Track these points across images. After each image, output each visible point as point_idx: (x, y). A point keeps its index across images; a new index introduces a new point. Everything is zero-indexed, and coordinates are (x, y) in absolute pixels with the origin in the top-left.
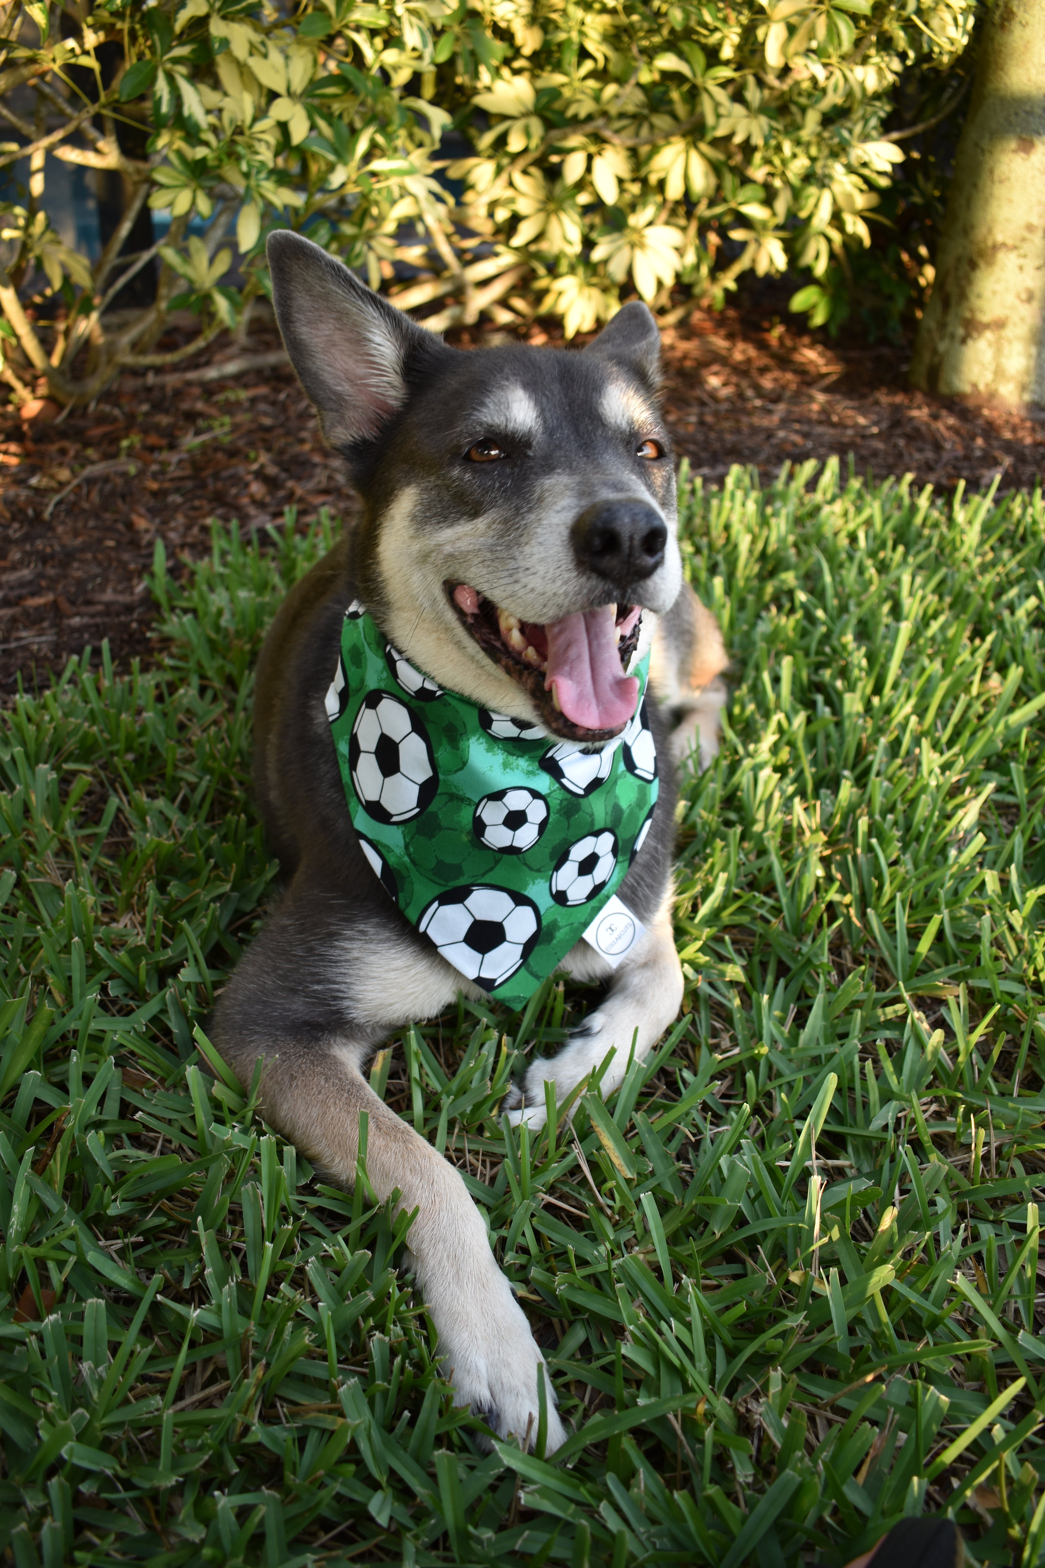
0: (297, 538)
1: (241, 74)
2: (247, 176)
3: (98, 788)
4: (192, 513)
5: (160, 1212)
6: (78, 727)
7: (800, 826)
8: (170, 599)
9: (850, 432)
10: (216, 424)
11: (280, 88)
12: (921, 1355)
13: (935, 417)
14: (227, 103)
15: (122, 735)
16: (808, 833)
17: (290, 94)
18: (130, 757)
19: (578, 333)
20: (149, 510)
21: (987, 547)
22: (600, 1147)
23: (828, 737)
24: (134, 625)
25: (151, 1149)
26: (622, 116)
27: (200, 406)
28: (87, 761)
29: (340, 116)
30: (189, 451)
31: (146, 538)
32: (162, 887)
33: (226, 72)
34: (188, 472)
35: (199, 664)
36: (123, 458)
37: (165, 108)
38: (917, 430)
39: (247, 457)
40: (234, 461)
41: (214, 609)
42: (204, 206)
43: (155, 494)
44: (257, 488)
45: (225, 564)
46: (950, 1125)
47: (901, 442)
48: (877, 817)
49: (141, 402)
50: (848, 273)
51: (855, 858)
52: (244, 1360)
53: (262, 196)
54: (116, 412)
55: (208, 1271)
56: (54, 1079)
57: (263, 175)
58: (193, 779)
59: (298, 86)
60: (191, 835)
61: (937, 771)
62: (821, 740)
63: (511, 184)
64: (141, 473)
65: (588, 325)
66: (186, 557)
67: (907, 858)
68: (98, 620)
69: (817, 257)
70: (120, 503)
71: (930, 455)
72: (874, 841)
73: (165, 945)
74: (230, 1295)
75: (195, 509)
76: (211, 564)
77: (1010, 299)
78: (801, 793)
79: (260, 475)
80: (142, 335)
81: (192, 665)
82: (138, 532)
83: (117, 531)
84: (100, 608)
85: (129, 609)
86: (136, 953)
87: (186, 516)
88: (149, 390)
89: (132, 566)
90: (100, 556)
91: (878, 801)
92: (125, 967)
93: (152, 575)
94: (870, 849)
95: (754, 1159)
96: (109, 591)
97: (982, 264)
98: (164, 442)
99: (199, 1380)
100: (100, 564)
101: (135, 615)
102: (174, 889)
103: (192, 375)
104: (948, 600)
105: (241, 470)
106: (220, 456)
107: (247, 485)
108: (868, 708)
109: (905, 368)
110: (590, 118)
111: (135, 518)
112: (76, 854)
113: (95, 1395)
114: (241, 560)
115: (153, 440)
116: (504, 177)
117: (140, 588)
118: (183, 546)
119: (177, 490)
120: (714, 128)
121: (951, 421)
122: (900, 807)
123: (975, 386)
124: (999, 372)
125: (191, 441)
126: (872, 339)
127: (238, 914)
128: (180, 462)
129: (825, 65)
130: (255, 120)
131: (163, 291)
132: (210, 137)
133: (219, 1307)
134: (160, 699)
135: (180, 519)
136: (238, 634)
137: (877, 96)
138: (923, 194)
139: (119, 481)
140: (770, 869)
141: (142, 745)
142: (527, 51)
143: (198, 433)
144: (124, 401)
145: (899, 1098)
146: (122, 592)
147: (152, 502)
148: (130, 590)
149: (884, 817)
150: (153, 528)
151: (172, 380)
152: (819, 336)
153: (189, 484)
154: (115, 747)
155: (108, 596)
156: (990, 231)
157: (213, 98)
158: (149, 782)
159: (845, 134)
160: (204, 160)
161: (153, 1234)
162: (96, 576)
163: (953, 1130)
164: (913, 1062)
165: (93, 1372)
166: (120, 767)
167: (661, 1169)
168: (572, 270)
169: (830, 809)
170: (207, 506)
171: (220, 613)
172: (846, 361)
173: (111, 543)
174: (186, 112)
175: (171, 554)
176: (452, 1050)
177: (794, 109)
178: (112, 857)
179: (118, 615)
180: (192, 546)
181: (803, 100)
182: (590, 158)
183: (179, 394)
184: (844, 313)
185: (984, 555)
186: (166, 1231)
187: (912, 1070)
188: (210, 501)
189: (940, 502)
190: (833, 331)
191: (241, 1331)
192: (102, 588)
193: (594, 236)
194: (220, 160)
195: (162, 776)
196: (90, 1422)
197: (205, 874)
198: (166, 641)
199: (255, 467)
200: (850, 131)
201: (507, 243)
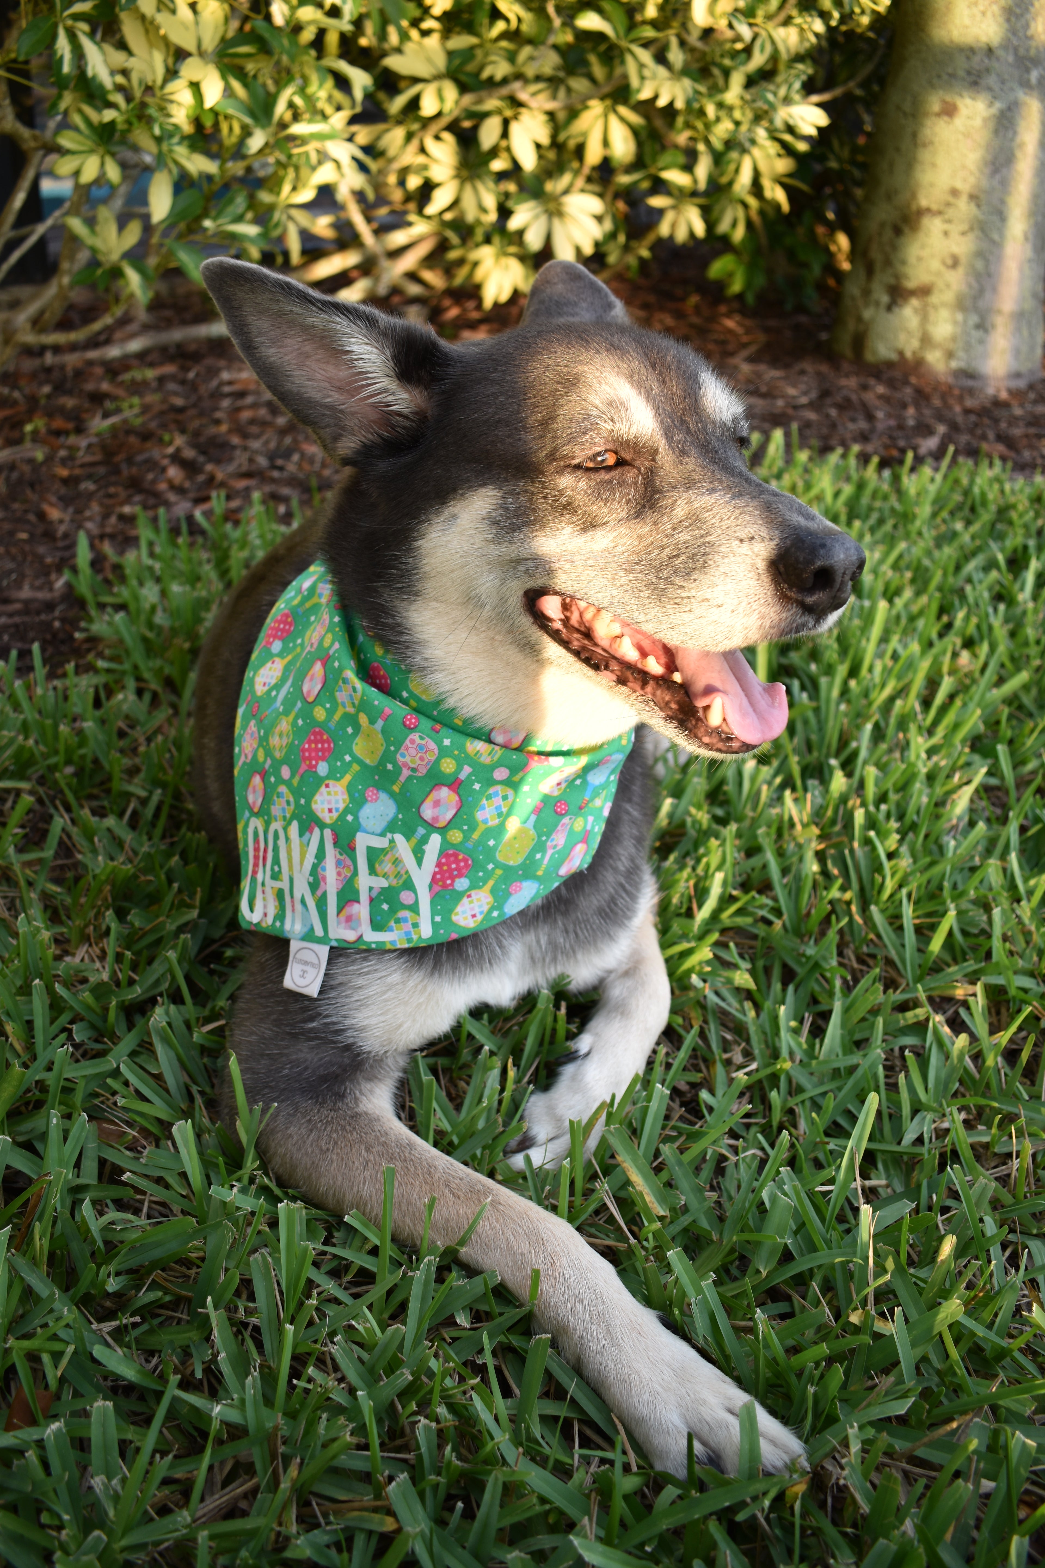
0: (229, 526)
1: (147, 31)
2: (159, 140)
3: (37, 807)
4: (108, 501)
5: (154, 1286)
6: (12, 741)
7: (791, 819)
8: (95, 594)
9: (780, 403)
10: (125, 405)
11: (190, 46)
12: (998, 1395)
13: (865, 387)
14: (132, 63)
15: (61, 747)
16: (799, 827)
17: (201, 54)
18: (69, 770)
19: (496, 305)
20: (61, 499)
21: (938, 520)
22: (628, 1183)
23: (806, 722)
24: (57, 624)
25: (137, 1212)
26: (538, 78)
27: (105, 386)
28: (22, 777)
29: (255, 77)
30: (98, 435)
31: (62, 529)
32: (121, 915)
33: (130, 30)
34: (98, 457)
35: (136, 667)
36: (28, 444)
37: (66, 68)
38: (848, 400)
39: (161, 440)
40: (148, 444)
41: (147, 606)
42: (113, 173)
43: (65, 481)
44: (174, 473)
45: (152, 555)
46: (981, 1134)
47: (833, 412)
48: (872, 808)
49: (41, 384)
50: (764, 240)
51: (852, 851)
52: (273, 1456)
53: (176, 163)
54: (16, 394)
55: (222, 1355)
56: (20, 1139)
57: (176, 140)
58: (143, 794)
59: (210, 43)
60: (149, 855)
61: (924, 756)
62: (799, 726)
63: (423, 150)
64: (49, 459)
65: (504, 297)
66: (107, 548)
67: (904, 849)
68: (17, 619)
69: (734, 224)
70: (29, 492)
71: (863, 424)
72: (872, 834)
73: (131, 982)
74: (254, 1387)
75: (110, 496)
76: (139, 557)
77: (935, 265)
78: (788, 783)
79: (177, 458)
80: (42, 313)
81: (127, 666)
82: (51, 523)
83: (28, 522)
84: (18, 606)
85: (49, 606)
86: (101, 991)
87: (101, 504)
88: (48, 370)
89: (49, 560)
90: (14, 550)
91: (871, 790)
92: (89, 1008)
93: (74, 570)
94: (868, 842)
95: (795, 1188)
96: (26, 587)
97: (906, 230)
98: (70, 426)
99: (219, 1478)
100: (13, 559)
101: (57, 613)
102: (136, 918)
103: (92, 354)
104: (908, 575)
105: (156, 453)
106: (132, 439)
107: (164, 470)
108: (845, 691)
109: (824, 336)
110: (505, 81)
111: (46, 507)
112: (23, 883)
113: (111, 1513)
114: (170, 551)
115: (59, 423)
116: (415, 144)
117: (59, 584)
118: (102, 537)
119: (89, 477)
120: (638, 91)
121: (881, 389)
122: (893, 797)
123: (901, 353)
124: (926, 340)
125: (99, 424)
126: (789, 306)
127: (208, 942)
128: (90, 446)
129: (751, 25)
130: (165, 81)
131: (65, 265)
132: (118, 98)
133: (243, 1401)
134: (97, 704)
135: (95, 508)
136: (174, 631)
137: (799, 58)
138: (839, 159)
139: (26, 468)
140: (765, 866)
141: (83, 757)
142: (437, 11)
143: (106, 415)
144: (23, 383)
145: (929, 1109)
146: (40, 588)
147: (63, 491)
148: (50, 586)
149: (877, 808)
150: (67, 518)
151: (72, 360)
152: (735, 305)
153: (102, 470)
154: (53, 760)
155: (26, 593)
156: (914, 196)
157: (119, 58)
158: (91, 797)
159: (770, 97)
160: (113, 123)
161: (148, 1312)
162: (11, 572)
163: (986, 1139)
164: (938, 1070)
165: (106, 1487)
166: (62, 784)
167: (694, 1204)
168: (488, 240)
169: (819, 800)
170: (123, 493)
171: (153, 609)
172: (767, 330)
173: (24, 536)
174: (90, 73)
175: (92, 546)
176: (452, 1082)
177: (716, 71)
178: (58, 881)
179: (38, 613)
180: (112, 537)
181: (727, 62)
182: (506, 123)
183: (79, 374)
184: (760, 281)
185: (936, 527)
186: (162, 1306)
187: (937, 1078)
188: (127, 487)
189: (887, 473)
190: (750, 299)
191: (269, 1425)
192: (18, 584)
193: (510, 204)
194: (129, 123)
195: (108, 791)
196: (108, 1546)
197: (168, 899)
198: (93, 641)
199: (170, 450)
200: (775, 94)
201: (420, 212)
